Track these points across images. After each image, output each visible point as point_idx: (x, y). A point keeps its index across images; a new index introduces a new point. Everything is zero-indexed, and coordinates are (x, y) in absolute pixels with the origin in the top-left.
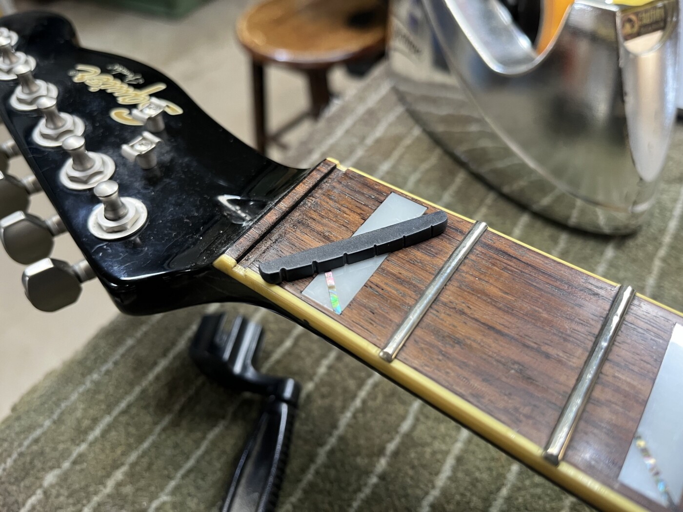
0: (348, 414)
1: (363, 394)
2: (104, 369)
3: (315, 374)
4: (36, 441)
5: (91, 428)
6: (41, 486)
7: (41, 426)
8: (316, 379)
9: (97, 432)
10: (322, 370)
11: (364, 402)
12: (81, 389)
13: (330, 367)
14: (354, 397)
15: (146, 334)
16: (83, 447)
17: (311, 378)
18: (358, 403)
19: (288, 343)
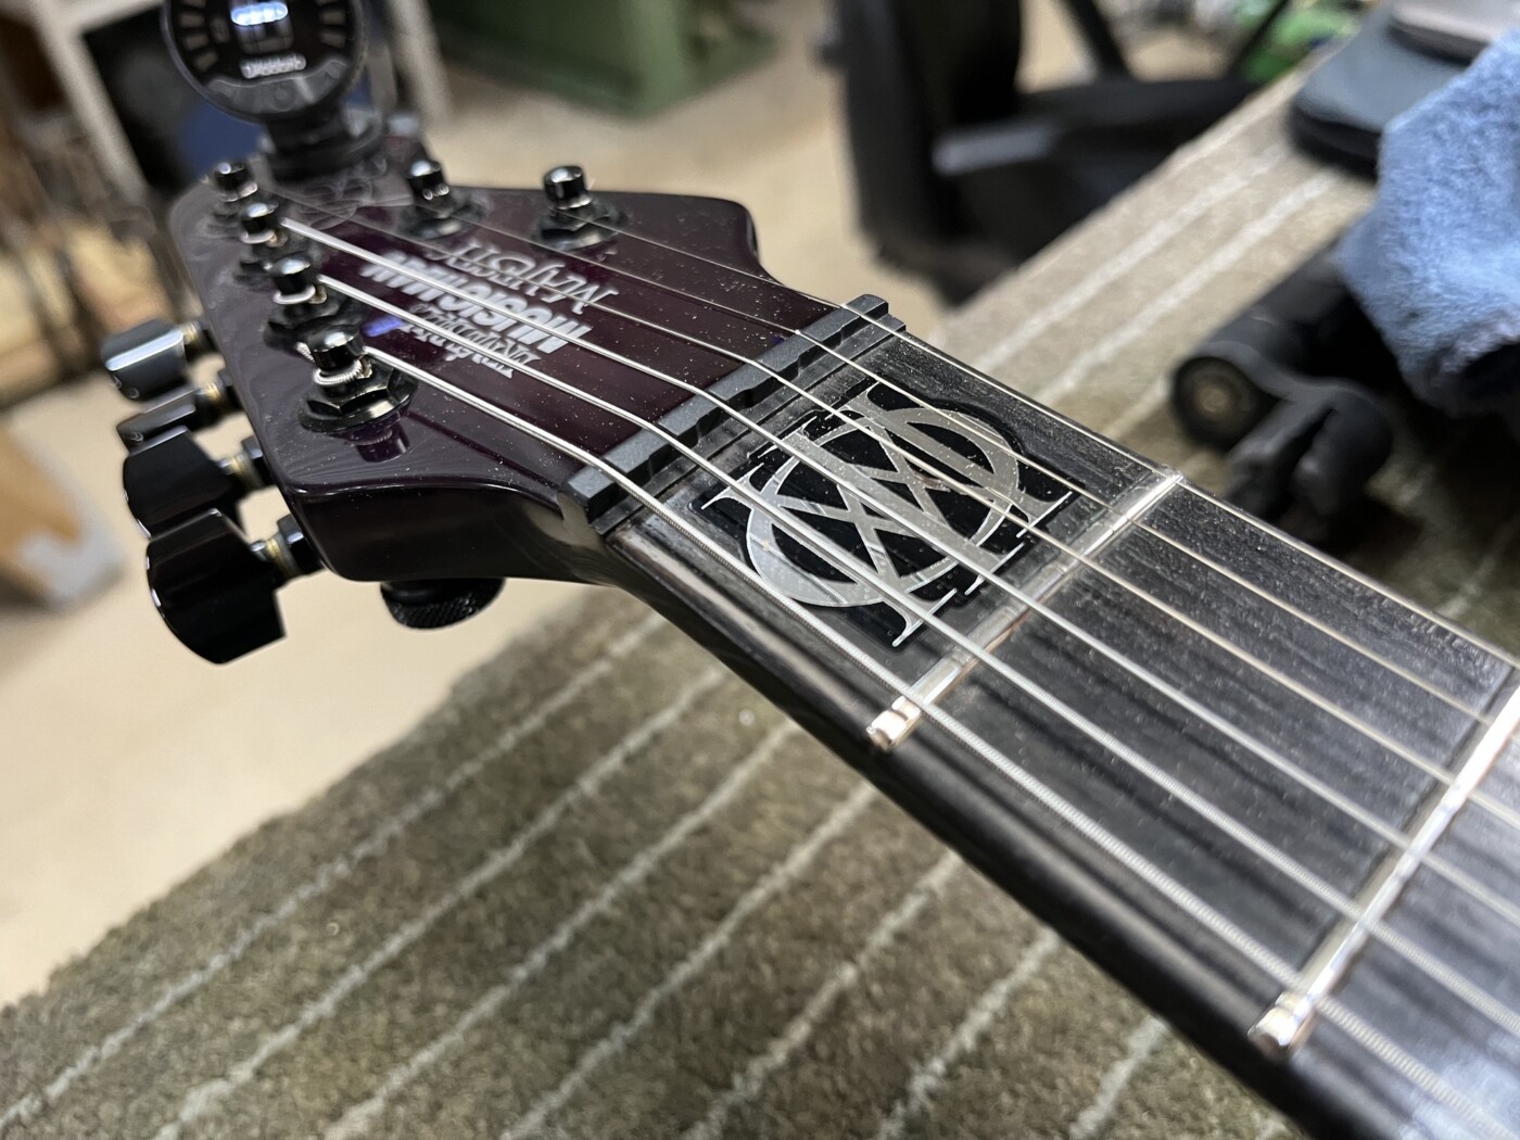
0: (938, 1066)
1: (980, 1018)
2: (361, 851)
3: (862, 945)
4: (184, 1002)
5: (314, 995)
6: (176, 1118)
7: (202, 967)
8: (863, 958)
9: (327, 1005)
10: (881, 938)
11: (984, 1039)
12: (305, 892)
13: (900, 937)
14: (957, 1019)
15: (470, 783)
16: (289, 1034)
17: (850, 958)
18: (967, 1038)
19: (802, 856)
